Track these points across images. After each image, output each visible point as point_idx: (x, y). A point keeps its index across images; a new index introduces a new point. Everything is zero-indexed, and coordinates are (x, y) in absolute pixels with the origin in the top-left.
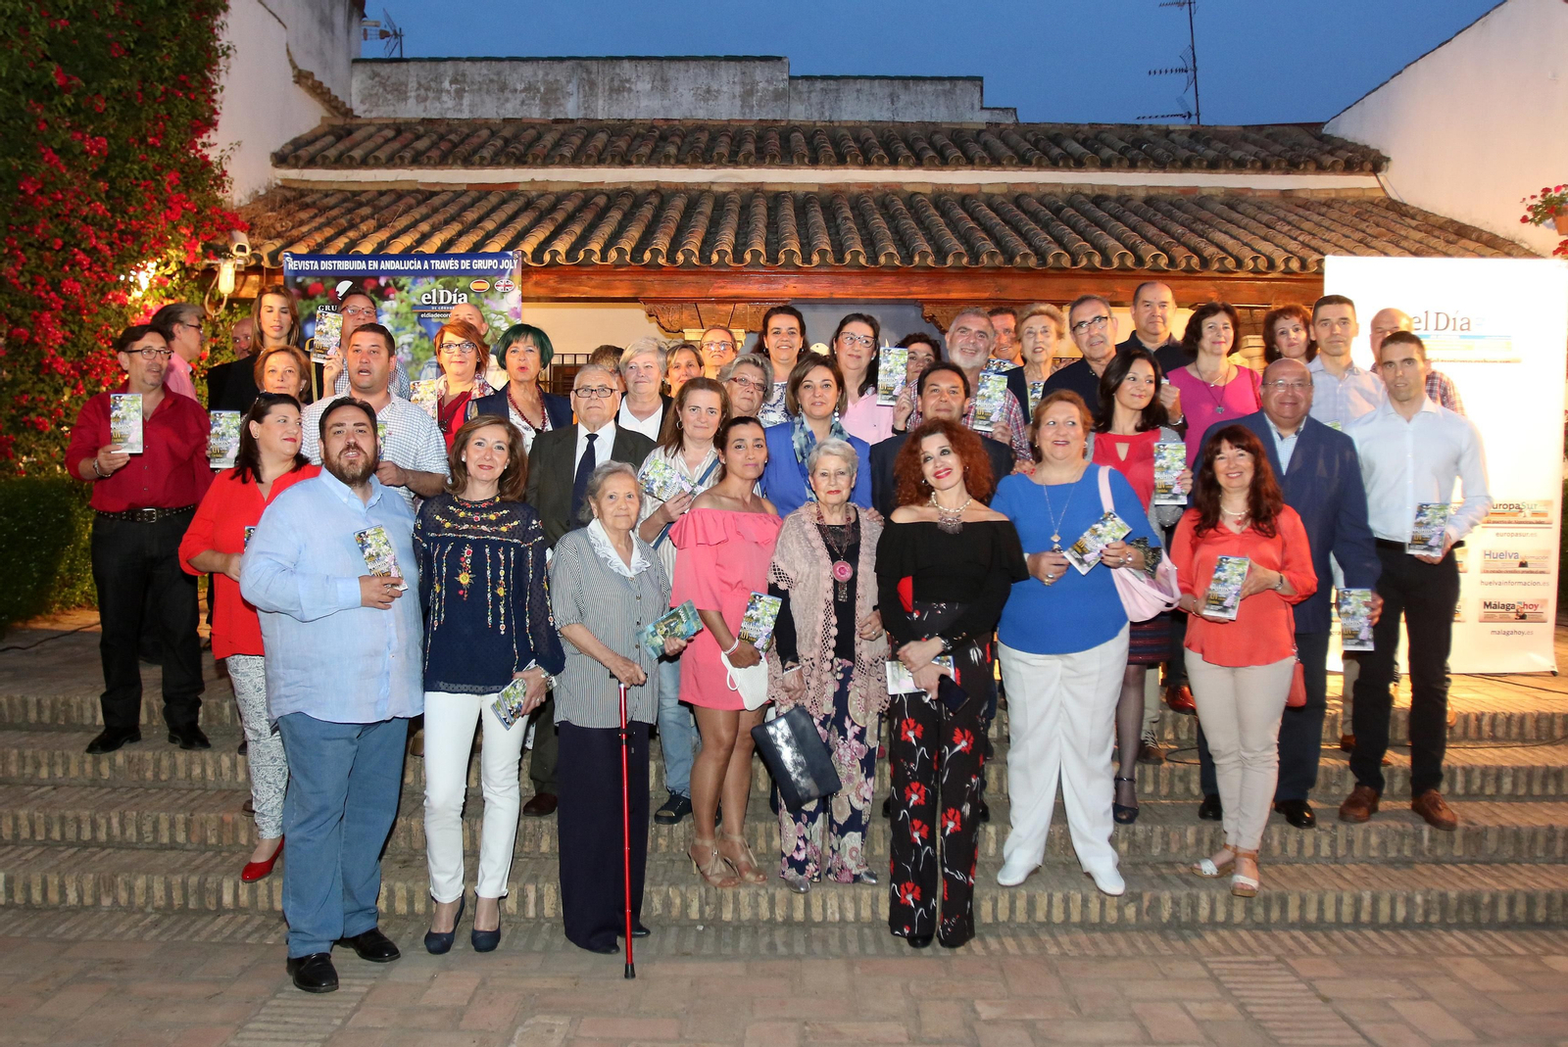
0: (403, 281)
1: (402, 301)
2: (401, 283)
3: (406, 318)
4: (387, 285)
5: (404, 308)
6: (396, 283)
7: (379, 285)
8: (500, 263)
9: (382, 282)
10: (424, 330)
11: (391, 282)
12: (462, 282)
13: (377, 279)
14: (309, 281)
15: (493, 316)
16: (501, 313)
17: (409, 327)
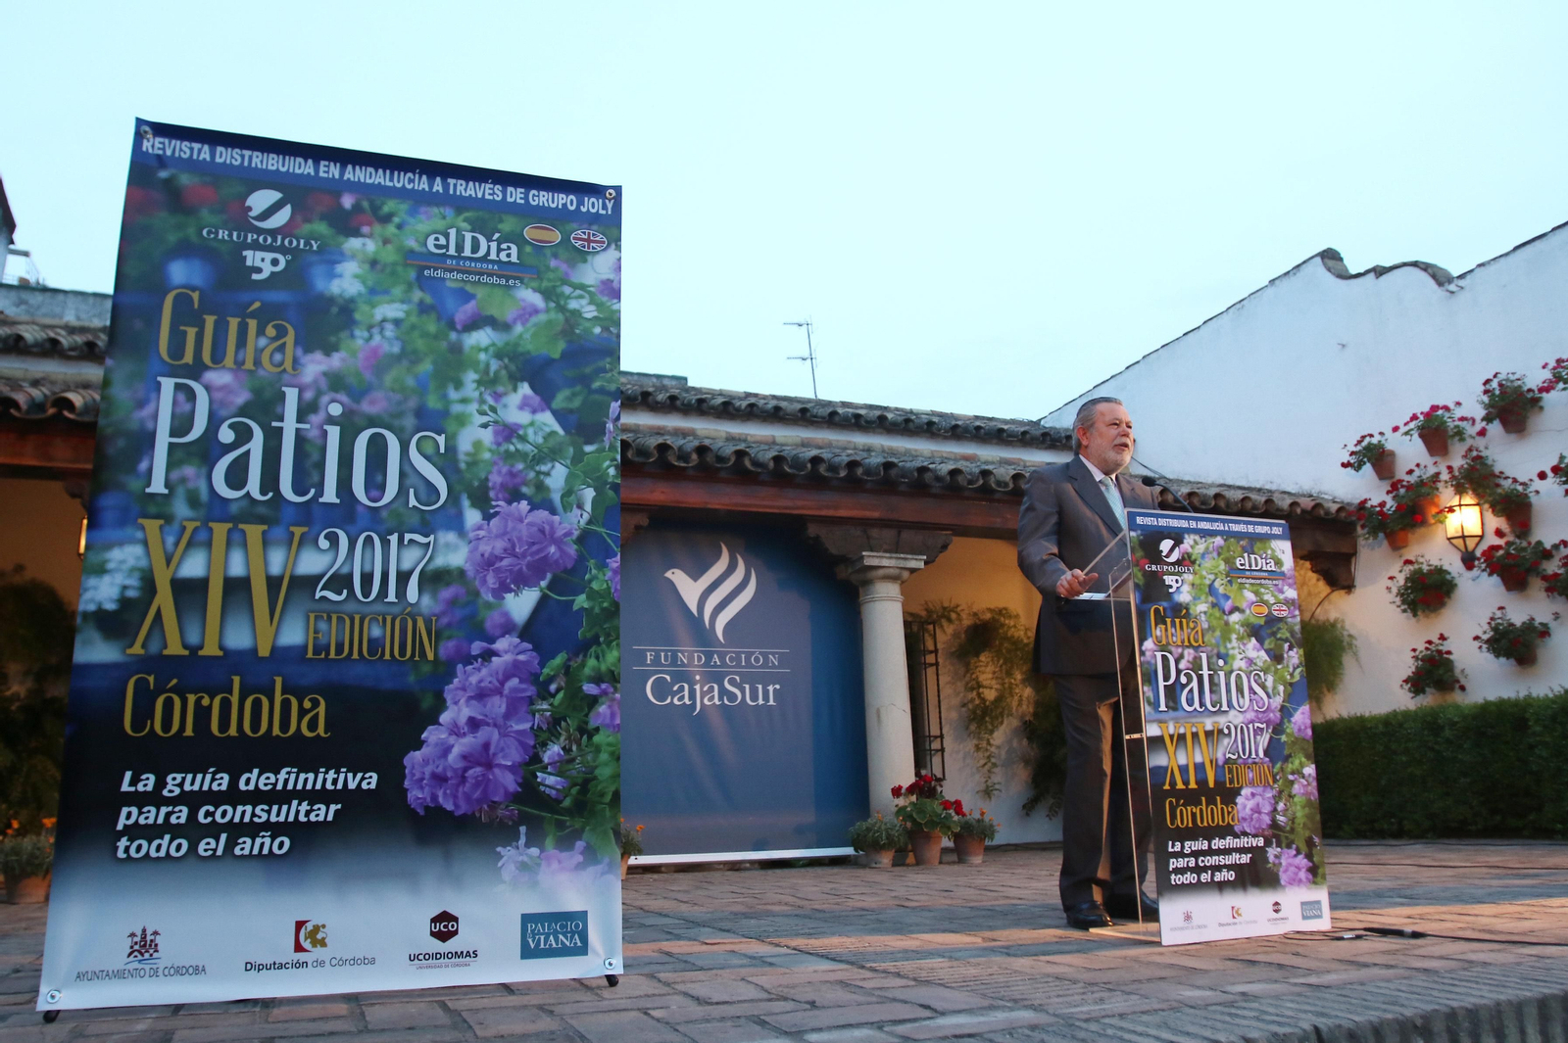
0: (389, 206)
1: (386, 242)
2: (386, 209)
3: (393, 273)
4: (357, 208)
5: (389, 255)
6: (375, 209)
7: (340, 206)
8: (581, 203)
9: (347, 202)
10: (428, 299)
11: (365, 204)
12: (508, 224)
13: (338, 195)
14: (185, 179)
15: (567, 290)
16: (583, 287)
17: (398, 291)
